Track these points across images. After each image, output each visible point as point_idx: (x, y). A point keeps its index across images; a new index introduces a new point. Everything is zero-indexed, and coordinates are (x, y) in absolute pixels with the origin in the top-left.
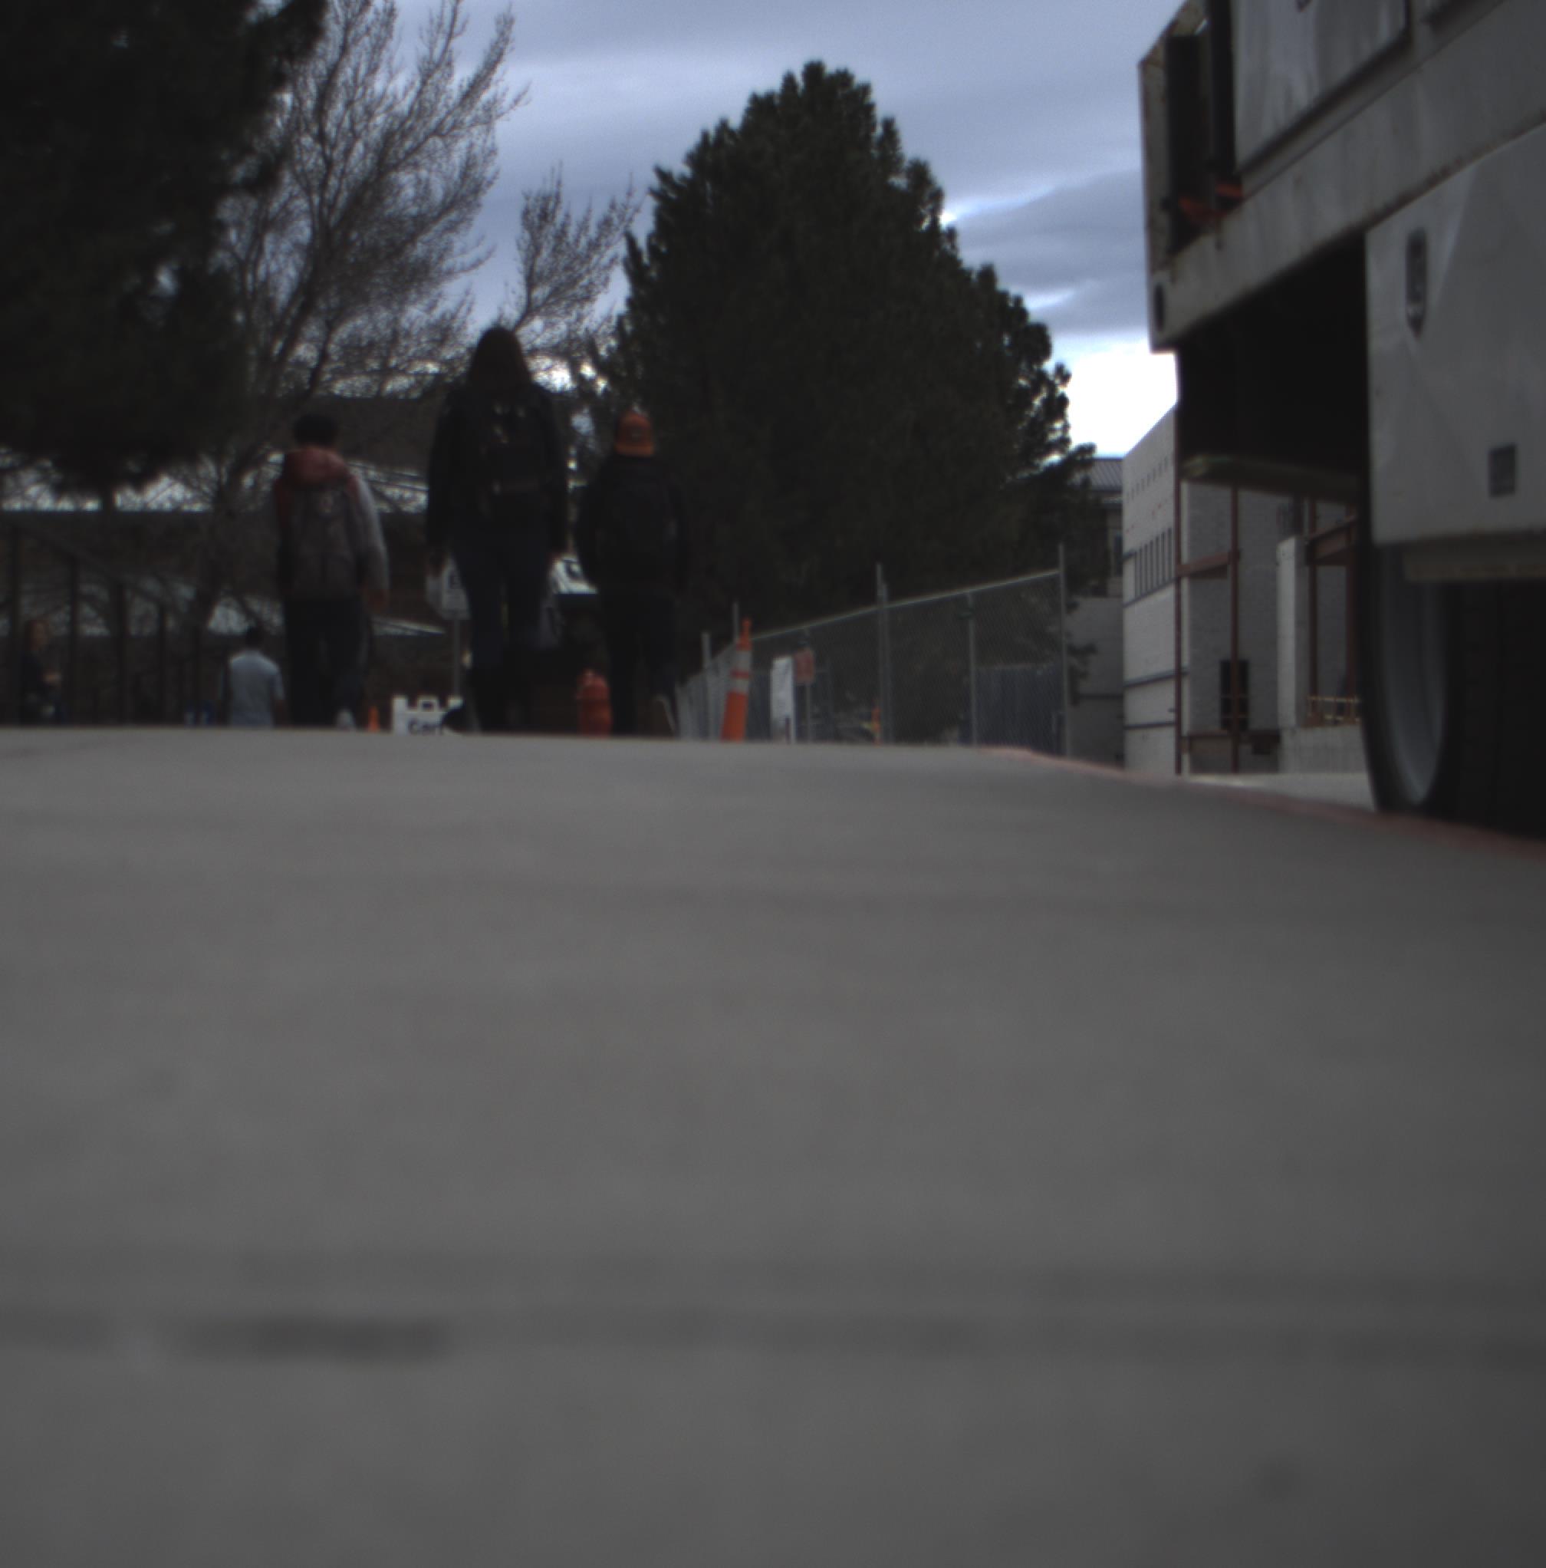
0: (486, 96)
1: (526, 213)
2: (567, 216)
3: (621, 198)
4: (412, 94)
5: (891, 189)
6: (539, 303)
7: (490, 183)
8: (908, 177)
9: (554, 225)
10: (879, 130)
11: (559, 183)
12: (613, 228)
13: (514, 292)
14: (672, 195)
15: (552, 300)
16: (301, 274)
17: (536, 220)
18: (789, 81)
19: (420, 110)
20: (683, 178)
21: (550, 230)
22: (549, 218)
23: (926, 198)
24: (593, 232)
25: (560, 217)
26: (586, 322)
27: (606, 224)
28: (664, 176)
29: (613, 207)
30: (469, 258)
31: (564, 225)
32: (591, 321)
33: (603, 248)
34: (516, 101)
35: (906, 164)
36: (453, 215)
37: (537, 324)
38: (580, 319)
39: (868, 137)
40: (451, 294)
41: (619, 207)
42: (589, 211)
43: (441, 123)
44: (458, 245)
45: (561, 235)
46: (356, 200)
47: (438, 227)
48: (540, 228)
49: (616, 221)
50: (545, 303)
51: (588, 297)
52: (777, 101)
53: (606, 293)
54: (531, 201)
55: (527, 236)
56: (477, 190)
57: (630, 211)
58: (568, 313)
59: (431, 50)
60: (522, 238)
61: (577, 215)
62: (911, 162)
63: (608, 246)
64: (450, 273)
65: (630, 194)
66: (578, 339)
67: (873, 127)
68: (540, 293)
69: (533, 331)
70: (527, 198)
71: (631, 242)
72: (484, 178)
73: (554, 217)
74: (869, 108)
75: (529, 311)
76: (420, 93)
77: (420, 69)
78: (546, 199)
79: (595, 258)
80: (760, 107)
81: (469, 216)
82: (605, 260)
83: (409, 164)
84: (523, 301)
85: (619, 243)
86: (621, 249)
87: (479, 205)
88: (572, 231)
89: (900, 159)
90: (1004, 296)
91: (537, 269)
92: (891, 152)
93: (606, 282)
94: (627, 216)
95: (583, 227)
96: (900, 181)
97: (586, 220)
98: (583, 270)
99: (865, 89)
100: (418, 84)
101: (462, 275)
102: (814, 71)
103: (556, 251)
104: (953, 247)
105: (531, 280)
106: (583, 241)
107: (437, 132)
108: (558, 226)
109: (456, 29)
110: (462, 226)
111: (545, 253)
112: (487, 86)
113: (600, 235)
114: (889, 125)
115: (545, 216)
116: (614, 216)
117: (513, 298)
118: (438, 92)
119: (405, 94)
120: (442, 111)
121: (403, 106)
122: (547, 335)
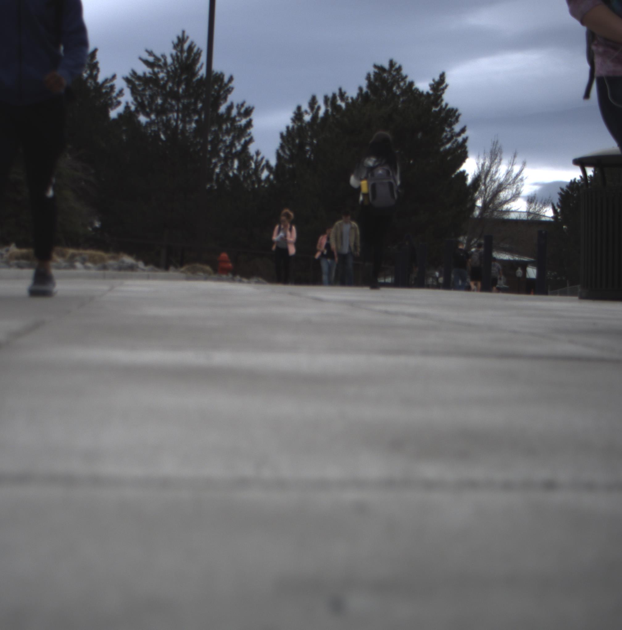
0: (520, 177)
1: (528, 200)
4: (504, 177)
7: (521, 193)
14: (563, 193)
19: (506, 180)
20: (566, 190)
25: (535, 201)
28: (562, 189)
34: (526, 178)
43: (510, 182)
44: (514, 205)
46: (491, 198)
47: (509, 202)
76: (506, 177)
77: (506, 171)
83: (503, 189)
91: (530, 212)
97: (541, 201)
100: (505, 175)
105: (528, 214)
107: (509, 184)
109: (514, 163)
110: (515, 201)
111: (532, 208)
112: (520, 175)
113: (543, 206)
116: (546, 202)
118: (510, 176)
119: (503, 176)
120: (511, 179)
121: (502, 180)
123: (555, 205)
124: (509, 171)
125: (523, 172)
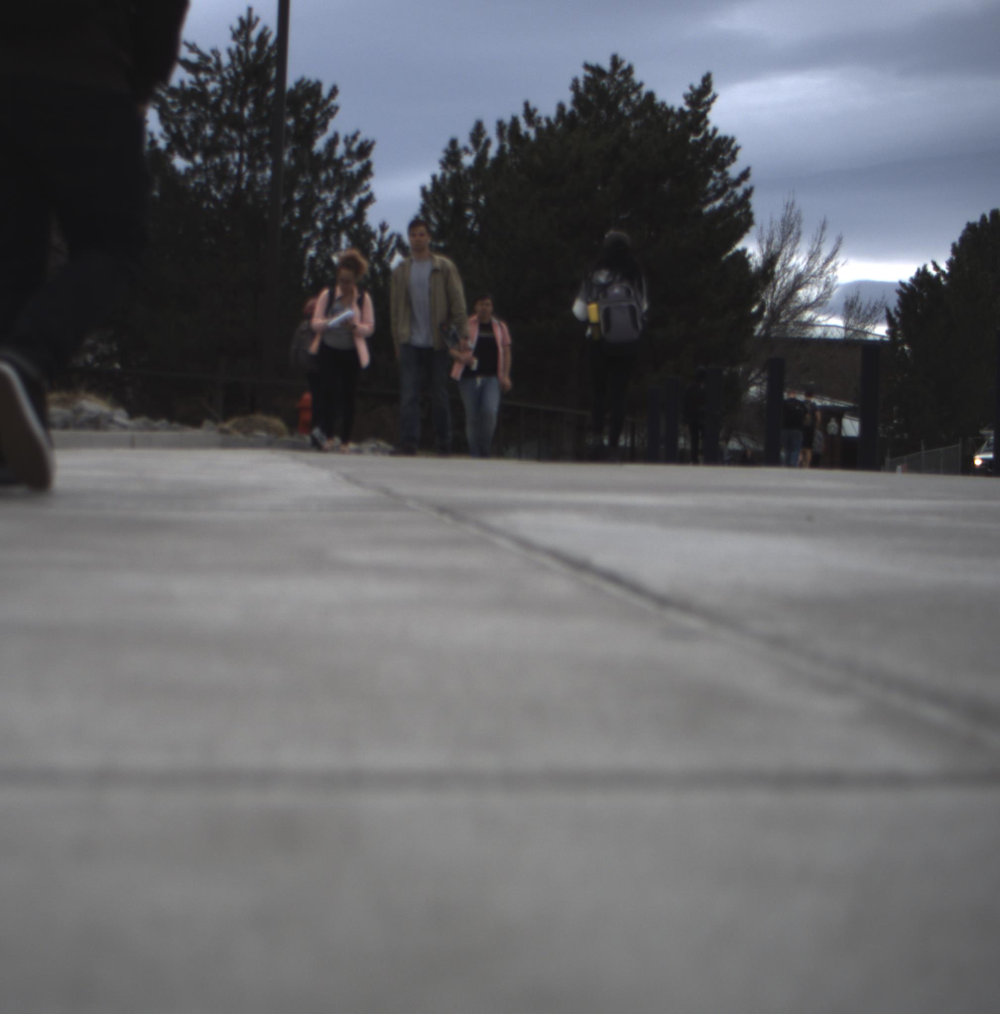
0: (832, 264)
2: (861, 304)
4: (804, 265)
11: (858, 293)
14: (905, 292)
18: (983, 218)
19: (809, 269)
20: (910, 285)
21: (855, 310)
25: (858, 305)
28: (902, 285)
31: (860, 307)
33: (873, 317)
34: (843, 265)
36: (821, 301)
41: (879, 302)
42: (870, 302)
43: (816, 272)
45: (858, 311)
46: (783, 300)
48: (851, 309)
49: (879, 306)
52: (978, 226)
55: (845, 312)
56: (830, 292)
57: (885, 302)
59: (812, 248)
61: (865, 303)
63: (875, 316)
65: (885, 297)
70: (846, 297)
71: (888, 311)
72: (833, 287)
73: (855, 305)
76: (808, 263)
77: (809, 254)
78: (853, 298)
82: (874, 321)
83: (803, 284)
86: (884, 313)
87: (830, 297)
88: (862, 310)
97: (869, 305)
100: (807, 259)
102: (995, 213)
106: (865, 314)
107: (814, 276)
108: (858, 308)
109: (822, 239)
112: (833, 260)
118: (815, 262)
119: (802, 263)
120: (816, 267)
121: (802, 268)
123: (892, 311)
124: (814, 254)
125: (837, 254)
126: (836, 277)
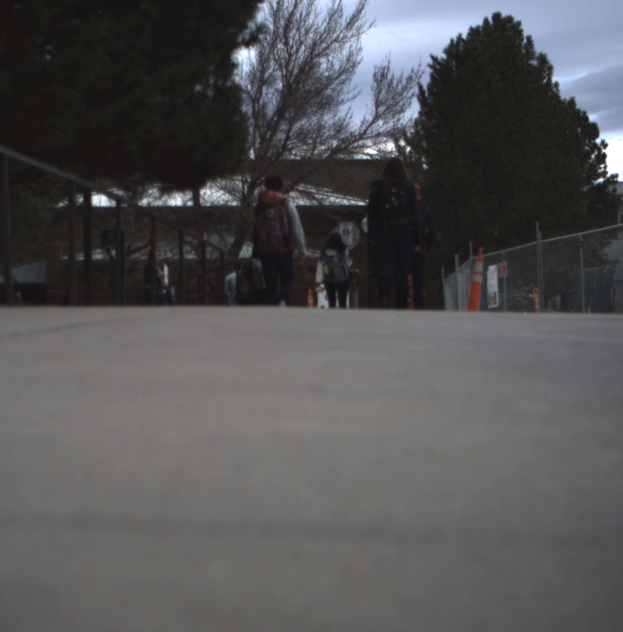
0: (357, 24)
1: (375, 75)
2: (393, 76)
3: (416, 67)
4: (325, 24)
5: (531, 66)
6: (381, 113)
7: (359, 63)
8: (538, 60)
9: (387, 80)
10: (525, 41)
11: (389, 62)
12: (412, 80)
13: (370, 109)
14: (438, 67)
15: (386, 112)
16: (278, 103)
17: (379, 77)
18: (486, 21)
19: (329, 30)
20: (443, 59)
21: (385, 81)
22: (385, 76)
23: (546, 69)
24: (404, 82)
25: (389, 77)
26: (401, 121)
27: (410, 79)
28: (434, 59)
29: (412, 71)
30: (351, 95)
31: (392, 80)
32: (403, 120)
33: (408, 89)
34: (369, 27)
35: (537, 55)
36: (343, 77)
37: (380, 122)
38: (399, 120)
39: (520, 44)
40: (343, 110)
41: (415, 71)
42: (402, 73)
43: (338, 37)
44: (345, 90)
45: (390, 84)
46: (302, 70)
47: (337, 82)
48: (381, 81)
49: (414, 77)
50: (383, 113)
51: (402, 111)
52: (481, 30)
53: (410, 109)
54: (377, 69)
55: (375, 84)
56: (354, 66)
57: (420, 73)
58: (393, 117)
60: (373, 85)
61: (397, 75)
62: (539, 54)
63: (411, 88)
64: (342, 102)
65: (420, 66)
66: (398, 128)
67: (522, 40)
68: (382, 109)
69: (378, 125)
70: (375, 68)
71: (421, 87)
72: (356, 61)
73: (387, 76)
74: (521, 31)
75: (377, 117)
76: (329, 23)
78: (384, 68)
79: (405, 93)
80: (474, 32)
81: (350, 77)
82: (409, 95)
84: (374, 113)
85: (415, 87)
86: (416, 90)
87: (355, 73)
88: (395, 82)
89: (534, 53)
90: (579, 111)
91: (380, 99)
92: (530, 50)
93: (410, 104)
94: (419, 75)
95: (400, 81)
96: (534, 63)
97: (401, 77)
98: (400, 98)
99: (519, 24)
100: (327, 20)
101: (347, 102)
102: (496, 16)
103: (388, 91)
104: (557, 90)
105: (378, 104)
106: (400, 87)
107: (336, 40)
108: (389, 80)
110: (347, 82)
111: (383, 92)
112: (358, 20)
113: (407, 84)
114: (529, 38)
115: (383, 76)
116: (413, 75)
117: (370, 112)
118: (336, 23)
119: (322, 24)
120: (338, 31)
121: (322, 29)
122: (385, 127)
123: (425, 87)
124: (336, 12)
125: (363, 12)
126: (360, 49)
